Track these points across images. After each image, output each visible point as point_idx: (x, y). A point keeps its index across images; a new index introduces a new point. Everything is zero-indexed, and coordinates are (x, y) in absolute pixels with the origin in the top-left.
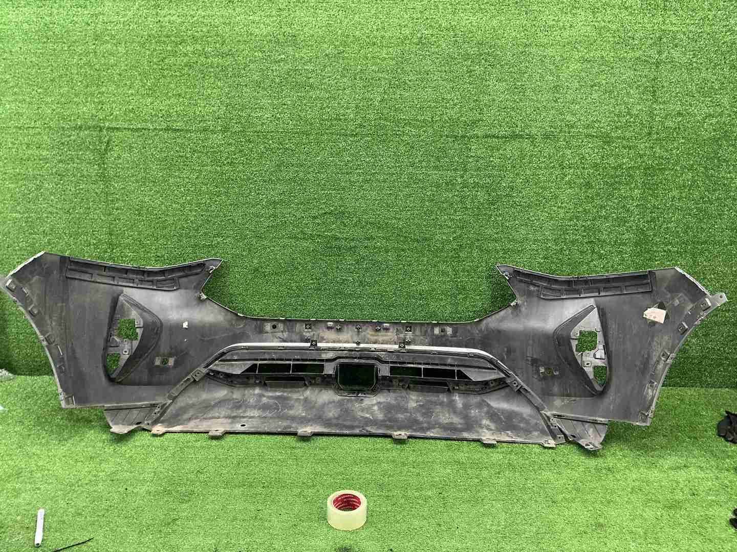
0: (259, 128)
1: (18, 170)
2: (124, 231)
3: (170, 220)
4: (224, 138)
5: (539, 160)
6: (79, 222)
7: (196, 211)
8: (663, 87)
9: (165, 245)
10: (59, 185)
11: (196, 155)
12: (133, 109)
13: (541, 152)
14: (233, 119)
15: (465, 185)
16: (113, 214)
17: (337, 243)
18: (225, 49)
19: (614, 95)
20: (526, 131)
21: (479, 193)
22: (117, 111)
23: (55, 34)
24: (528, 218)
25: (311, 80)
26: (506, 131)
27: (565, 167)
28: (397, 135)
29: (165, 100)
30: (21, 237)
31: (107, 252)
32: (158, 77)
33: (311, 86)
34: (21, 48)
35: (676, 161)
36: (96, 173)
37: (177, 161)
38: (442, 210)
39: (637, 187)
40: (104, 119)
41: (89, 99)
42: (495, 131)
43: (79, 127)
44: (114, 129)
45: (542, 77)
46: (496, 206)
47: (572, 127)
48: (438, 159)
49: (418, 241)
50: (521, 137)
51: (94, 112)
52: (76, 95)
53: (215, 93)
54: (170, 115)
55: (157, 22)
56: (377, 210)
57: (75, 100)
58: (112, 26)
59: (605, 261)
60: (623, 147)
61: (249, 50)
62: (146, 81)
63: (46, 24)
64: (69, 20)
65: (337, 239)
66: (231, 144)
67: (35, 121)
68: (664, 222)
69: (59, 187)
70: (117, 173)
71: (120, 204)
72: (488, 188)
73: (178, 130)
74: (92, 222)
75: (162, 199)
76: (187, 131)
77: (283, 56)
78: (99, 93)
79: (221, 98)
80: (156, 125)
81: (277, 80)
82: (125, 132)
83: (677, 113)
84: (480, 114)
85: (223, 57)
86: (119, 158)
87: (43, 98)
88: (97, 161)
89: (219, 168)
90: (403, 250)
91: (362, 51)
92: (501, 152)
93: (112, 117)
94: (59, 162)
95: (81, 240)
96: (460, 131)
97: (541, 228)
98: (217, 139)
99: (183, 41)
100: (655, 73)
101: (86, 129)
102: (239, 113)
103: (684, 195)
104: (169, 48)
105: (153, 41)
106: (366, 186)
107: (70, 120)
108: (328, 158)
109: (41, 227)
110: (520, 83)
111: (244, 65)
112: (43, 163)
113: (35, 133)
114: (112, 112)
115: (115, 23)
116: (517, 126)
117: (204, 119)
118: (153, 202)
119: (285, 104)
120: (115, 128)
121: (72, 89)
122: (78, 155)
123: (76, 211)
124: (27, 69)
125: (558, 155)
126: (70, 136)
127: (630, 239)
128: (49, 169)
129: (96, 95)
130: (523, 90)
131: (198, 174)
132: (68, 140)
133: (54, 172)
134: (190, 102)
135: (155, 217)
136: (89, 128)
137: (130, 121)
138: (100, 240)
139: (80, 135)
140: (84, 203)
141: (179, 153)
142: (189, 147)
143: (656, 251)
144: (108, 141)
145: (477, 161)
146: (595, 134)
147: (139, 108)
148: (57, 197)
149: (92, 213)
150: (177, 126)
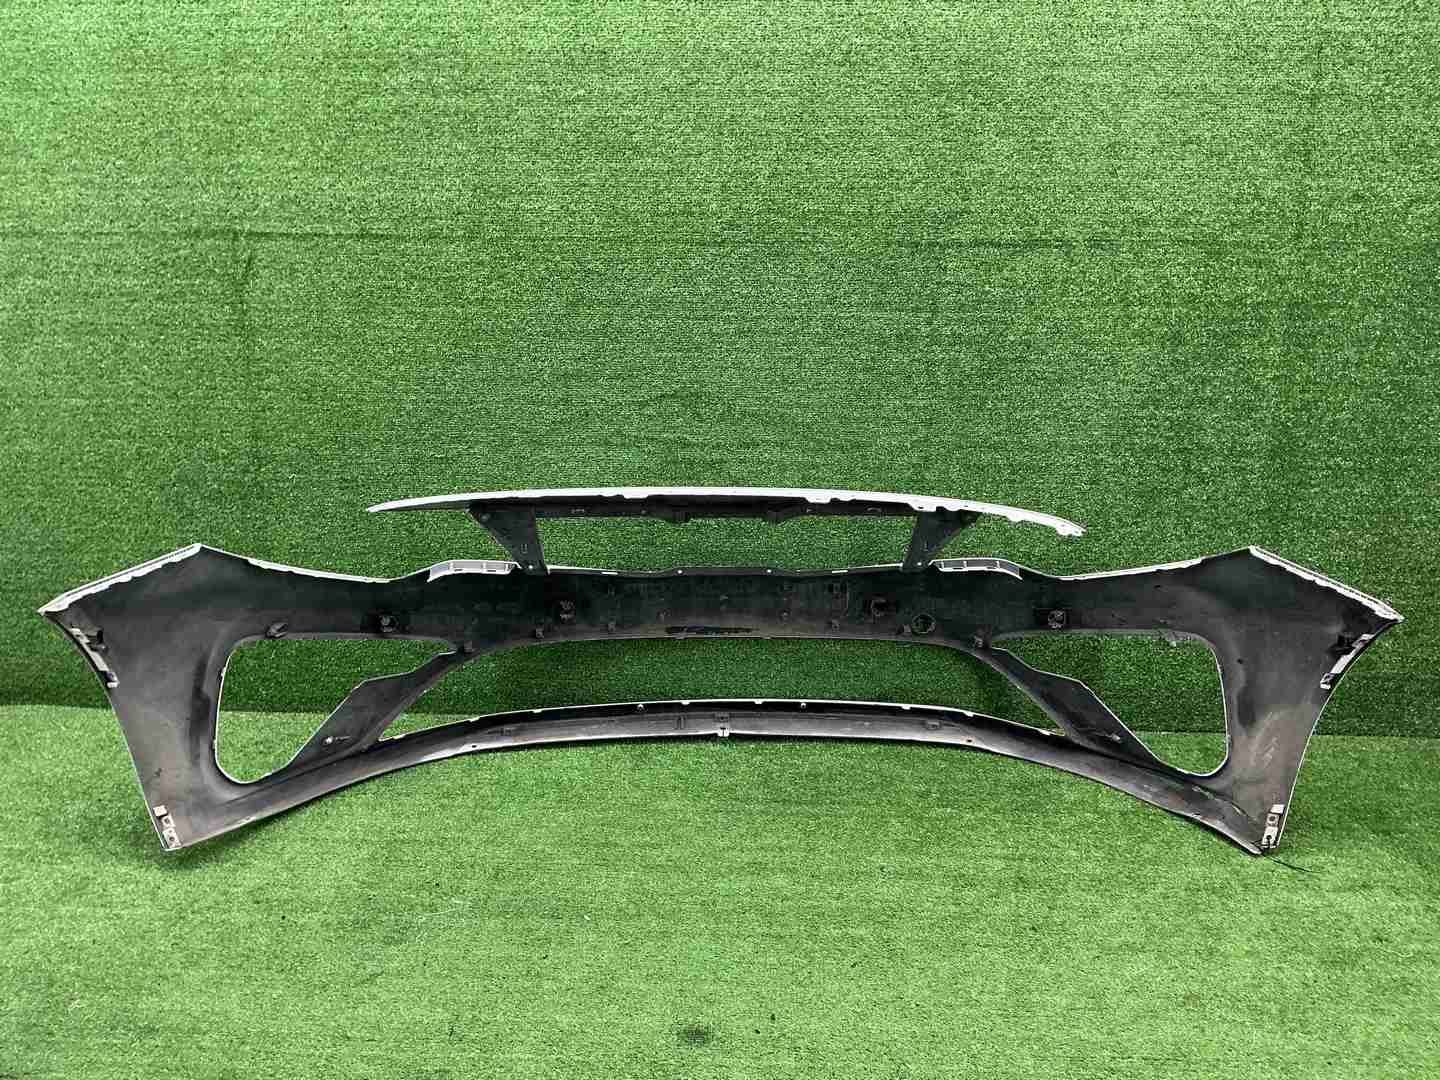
0: (535, 232)
1: (79, 315)
2: (281, 431)
3: (368, 410)
4: (470, 251)
5: (1082, 290)
6: (196, 415)
7: (416, 392)
8: (1325, 143)
9: (359, 458)
10: (158, 344)
11: (416, 284)
12: (296, 196)
13: (1085, 273)
14: (486, 215)
15: (934, 339)
16: (261, 399)
17: (687, 453)
18: (472, 79)
19: (1228, 162)
20: (1056, 232)
21: (962, 355)
22: (267, 200)
23: (149, 54)
24: (1059, 404)
25: (636, 138)
26: (1015, 233)
27: (1131, 302)
28: (802, 242)
29: (357, 178)
30: (86, 443)
31: (248, 471)
32: (344, 135)
33: (635, 148)
34: (84, 82)
35: (1350, 290)
36: (227, 320)
37: (381, 297)
38: (889, 388)
39: (1273, 341)
40: (242, 217)
41: (213, 178)
42: (994, 234)
43: (195, 232)
44: (260, 235)
45: (1085, 125)
46: (994, 381)
47: (1146, 224)
48: (883, 288)
49: (842, 449)
50: (1046, 244)
51: (222, 202)
52: (190, 171)
53: (451, 165)
54: (366, 209)
55: (341, 29)
56: (763, 388)
57: (186, 180)
58: (256, 37)
59: (1211, 488)
60: (1246, 262)
61: (516, 80)
62: (320, 143)
63: (132, 36)
64: (176, 28)
65: (686, 445)
66: (481, 263)
67: (111, 221)
68: (1328, 410)
69: (158, 348)
70: (266, 320)
71: (273, 379)
72: (980, 346)
73: (382, 236)
74: (221, 415)
75: (353, 370)
76: (401, 238)
77: (581, 92)
78: (232, 166)
79: (463, 174)
80: (341, 228)
81: (571, 138)
82: (281, 242)
83: (1354, 196)
84: (963, 200)
85: (467, 94)
86: (270, 290)
87: (127, 177)
88: (228, 298)
89: (459, 311)
91: (734, 78)
92: (1006, 273)
93: (256, 212)
94: (157, 299)
95: (198, 450)
96: (925, 233)
97: (1085, 423)
98: (456, 252)
99: (391, 65)
100: (1309, 118)
101: (207, 236)
102: (498, 203)
103: (1367, 356)
104: (364, 79)
105: (334, 66)
106: (743, 343)
107: (177, 220)
108: (669, 288)
109: (124, 424)
110: (1043, 139)
111: (507, 109)
112: (127, 301)
113: (110, 245)
114: (256, 202)
115: (262, 31)
116: (1037, 223)
117: (431, 215)
118: (335, 375)
119: (585, 185)
120: (262, 233)
121: (181, 160)
122: (193, 285)
123: (191, 394)
124: (96, 121)
125: (1118, 280)
126: (176, 250)
127: (1260, 444)
128: (138, 312)
129: (226, 170)
130: (1047, 151)
131: (419, 321)
132: (174, 257)
133: (147, 318)
134: (404, 182)
135: (339, 404)
136: (214, 234)
137: (291, 220)
138: (235, 450)
139: (196, 248)
140: (205, 379)
141: (385, 282)
142: (404, 269)
143: (1311, 468)
144: (250, 259)
145: (958, 293)
146: (1191, 238)
147: (308, 194)
148: (153, 367)
149: (220, 397)
150: (379, 229)
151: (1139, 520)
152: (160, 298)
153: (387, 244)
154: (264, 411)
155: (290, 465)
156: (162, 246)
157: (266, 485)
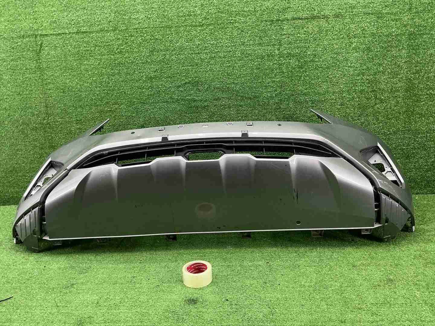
0: (137, 26)
2: (55, 104)
3: (84, 95)
4: (115, 35)
5: (333, 34)
6: (26, 100)
7: (100, 87)
9: (82, 112)
10: (13, 76)
11: (97, 48)
12: (55, 21)
13: (334, 27)
14: (120, 21)
15: (281, 55)
16: (47, 93)
17: (195, 104)
20: (322, 13)
21: (291, 61)
22: (45, 23)
24: (328, 77)
26: (307, 14)
27: (351, 37)
28: (231, 23)
29: (75, 13)
31: (45, 119)
35: (431, 27)
36: (34, 66)
37: (85, 54)
38: (266, 75)
39: (403, 48)
40: (37, 30)
41: (27, 17)
42: (300, 15)
43: (23, 36)
44: (43, 35)
46: (304, 69)
47: (354, 8)
48: (261, 38)
49: (250, 98)
50: (318, 17)
51: (31, 25)
52: (19, 15)
53: (106, 5)
54: (79, 23)
57: (19, 18)
59: (385, 105)
60: (392, 20)
65: (195, 101)
66: (119, 39)
68: (426, 73)
70: (48, 65)
71: (51, 86)
72: (298, 57)
73: (85, 32)
74: (35, 100)
75: (77, 80)
76: (90, 32)
78: (34, 12)
79: (111, 8)
80: (71, 30)
82: (51, 37)
86: (48, 54)
88: (35, 58)
89: (112, 57)
90: (241, 106)
92: (305, 29)
93: (43, 27)
95: (28, 113)
96: (275, 16)
97: (337, 83)
98: (111, 35)
101: (27, 37)
106: (212, 62)
107: (16, 32)
108: (185, 43)
112: (2, 62)
114: (42, 24)
116: (315, 10)
117: (101, 23)
118: (72, 83)
119: (153, 8)
120: (45, 34)
121: (17, 11)
122: (23, 55)
123: (25, 93)
125: (346, 29)
126: (17, 43)
127: (401, 86)
128: (6, 66)
129: (31, 14)
131: (99, 61)
132: (16, 46)
133: (8, 68)
134: (91, 12)
135: (74, 93)
136: (29, 36)
137: (54, 29)
138: (40, 112)
139: (23, 42)
140: (29, 87)
141: (86, 48)
142: (92, 43)
143: (421, 95)
144: (41, 44)
145: (288, 38)
146: (371, 12)
147: (59, 20)
148: (12, 84)
149: (34, 94)
150: (84, 30)
151: (360, 118)
152: (12, 60)
153: (86, 35)
154: (49, 97)
155: (59, 116)
156: (12, 42)
157: (51, 124)
